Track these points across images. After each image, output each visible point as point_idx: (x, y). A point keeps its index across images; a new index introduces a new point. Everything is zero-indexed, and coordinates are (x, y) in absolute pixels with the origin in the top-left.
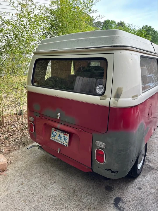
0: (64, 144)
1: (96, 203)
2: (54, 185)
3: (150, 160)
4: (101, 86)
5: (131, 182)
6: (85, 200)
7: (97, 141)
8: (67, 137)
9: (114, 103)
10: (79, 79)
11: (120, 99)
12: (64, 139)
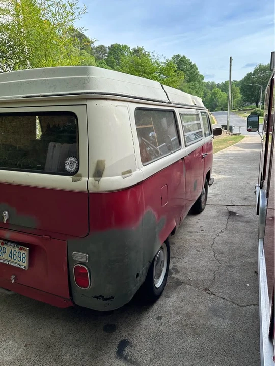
0: (20, 266)
1: (86, 358)
2: (11, 342)
3: (179, 270)
4: (73, 159)
5: (147, 311)
6: (67, 357)
7: (74, 252)
8: (25, 253)
9: (94, 186)
10: (55, 147)
11: (103, 179)
12: (21, 257)
